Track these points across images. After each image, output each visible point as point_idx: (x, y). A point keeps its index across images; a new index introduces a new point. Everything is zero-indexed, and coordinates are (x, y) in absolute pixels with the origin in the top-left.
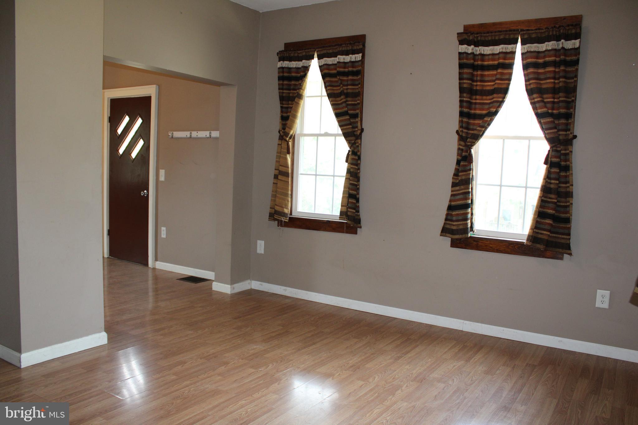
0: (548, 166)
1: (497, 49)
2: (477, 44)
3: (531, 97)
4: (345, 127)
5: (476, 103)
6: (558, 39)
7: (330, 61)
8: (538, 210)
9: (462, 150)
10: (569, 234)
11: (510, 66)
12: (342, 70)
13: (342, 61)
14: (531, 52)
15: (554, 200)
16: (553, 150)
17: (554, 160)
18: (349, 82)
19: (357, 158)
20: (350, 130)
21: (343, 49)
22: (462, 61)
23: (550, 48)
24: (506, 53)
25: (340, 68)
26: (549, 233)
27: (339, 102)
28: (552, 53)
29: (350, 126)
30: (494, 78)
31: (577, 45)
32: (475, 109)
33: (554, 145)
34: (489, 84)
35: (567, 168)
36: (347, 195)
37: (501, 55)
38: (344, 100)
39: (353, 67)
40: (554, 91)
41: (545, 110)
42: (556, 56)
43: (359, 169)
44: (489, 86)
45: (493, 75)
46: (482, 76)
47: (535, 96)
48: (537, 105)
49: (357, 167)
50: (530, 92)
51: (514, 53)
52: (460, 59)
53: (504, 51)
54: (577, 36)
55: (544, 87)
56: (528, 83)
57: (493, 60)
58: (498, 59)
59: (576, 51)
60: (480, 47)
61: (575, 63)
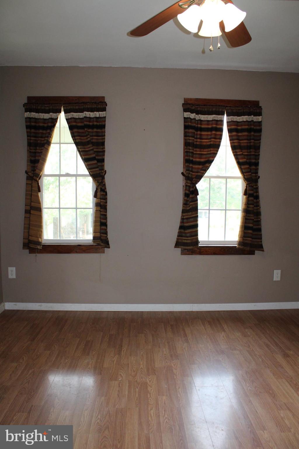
0: (247, 196)
1: (210, 117)
2: (198, 113)
3: (235, 151)
4: (94, 170)
5: (196, 154)
6: (249, 114)
7: (76, 115)
8: (244, 225)
9: (190, 186)
10: (261, 239)
11: (221, 130)
12: (88, 123)
13: (88, 116)
14: (234, 121)
15: (252, 218)
16: (249, 186)
17: (251, 192)
18: (94, 134)
19: (105, 194)
20: (98, 172)
21: (89, 107)
22: (187, 124)
23: (245, 120)
24: (217, 121)
25: (86, 121)
26: (251, 239)
27: (87, 150)
28: (247, 123)
29: (98, 169)
30: (209, 137)
31: (260, 120)
32: (196, 158)
33: (248, 183)
34: (205, 141)
35: (257, 197)
36: (99, 224)
37: (214, 122)
38: (92, 148)
39: (97, 122)
40: (249, 147)
41: (245, 160)
42: (248, 125)
43: (106, 202)
44: (205, 142)
45: (208, 135)
46: (201, 135)
47: (237, 151)
48: (239, 157)
49: (105, 201)
50: (234, 148)
51: (222, 121)
52: (185, 122)
53: (216, 119)
54: (260, 114)
55: (242, 145)
56: (231, 142)
57: (208, 125)
58: (212, 124)
59: (260, 123)
60: (200, 115)
61: (260, 131)
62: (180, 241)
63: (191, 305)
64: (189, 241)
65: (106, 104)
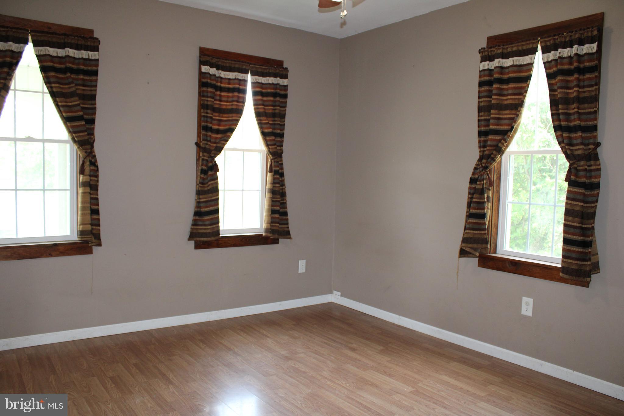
0: (273, 173)
1: (231, 75)
2: (218, 68)
3: (259, 118)
4: (81, 134)
5: (215, 120)
6: (275, 76)
7: (53, 51)
8: (270, 208)
9: (207, 161)
10: (287, 224)
11: (244, 92)
12: (71, 65)
13: (71, 55)
14: (259, 83)
15: (279, 200)
16: (274, 162)
17: (277, 169)
18: (80, 82)
19: (96, 169)
20: (86, 138)
21: (73, 41)
22: (203, 80)
23: (270, 82)
24: (240, 80)
25: (70, 63)
26: (278, 225)
27: (70, 104)
28: (272, 86)
29: (86, 133)
30: (230, 99)
31: (285, 84)
32: (214, 125)
33: (274, 157)
34: (225, 103)
35: (282, 175)
36: (89, 212)
37: (236, 81)
38: (78, 102)
39: (84, 65)
40: (274, 115)
41: (271, 130)
42: (274, 89)
43: (98, 181)
44: (225, 105)
45: (228, 97)
46: (220, 96)
47: (262, 118)
48: (264, 126)
49: (96, 179)
50: (258, 115)
51: (245, 81)
52: (200, 77)
53: (239, 78)
54: (285, 77)
55: (267, 111)
56: (256, 107)
57: (229, 84)
58: (234, 84)
59: (285, 87)
60: (220, 71)
61: (285, 96)
62: (195, 231)
63: (209, 313)
64: (208, 231)
65: (99, 41)
